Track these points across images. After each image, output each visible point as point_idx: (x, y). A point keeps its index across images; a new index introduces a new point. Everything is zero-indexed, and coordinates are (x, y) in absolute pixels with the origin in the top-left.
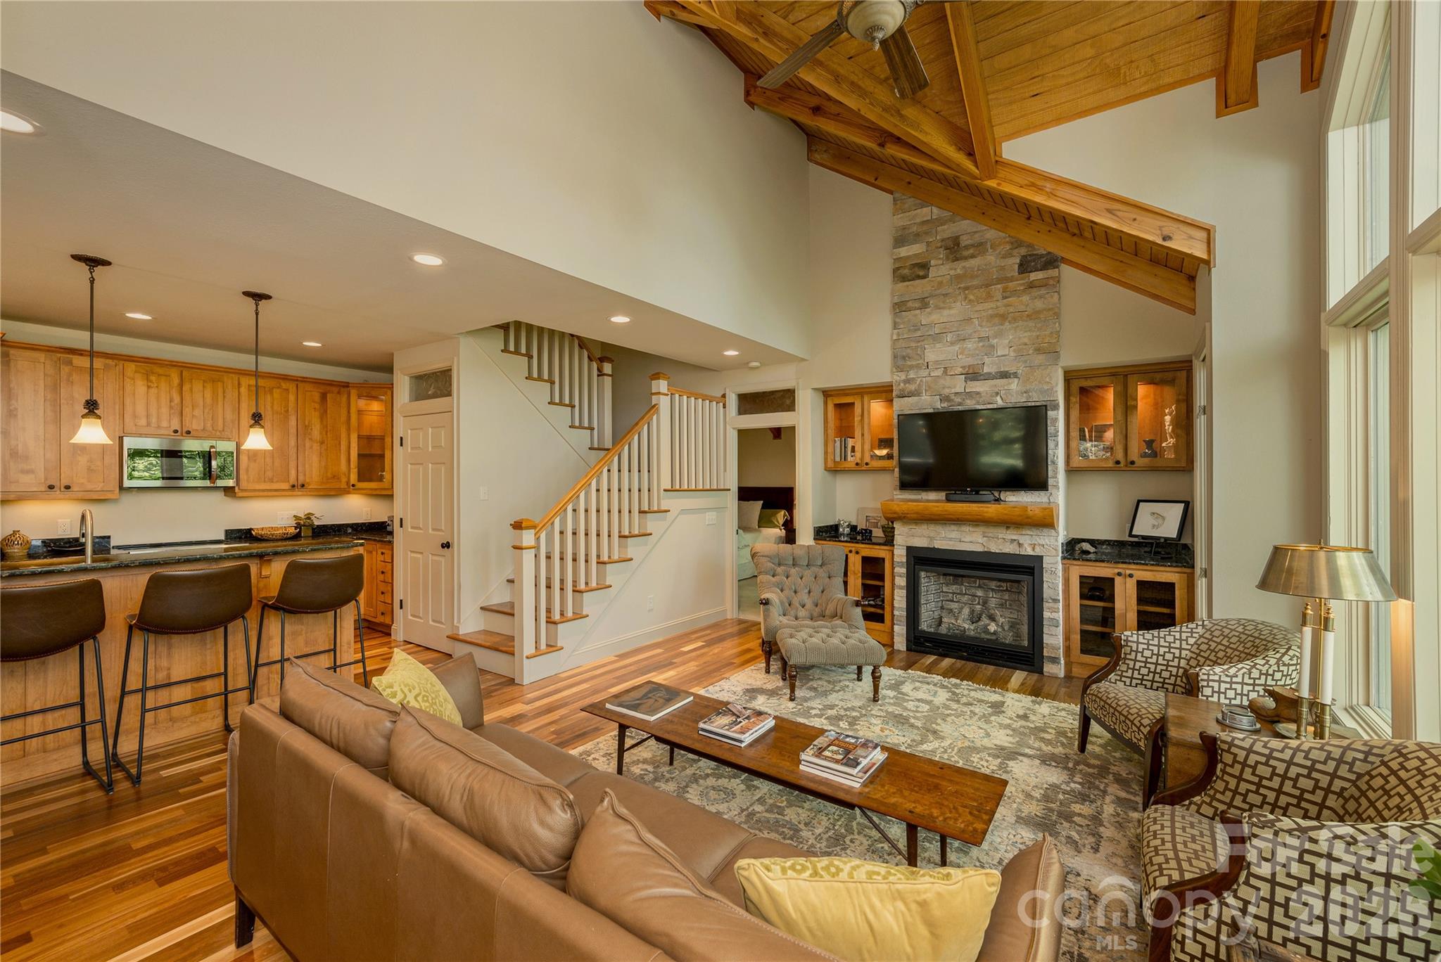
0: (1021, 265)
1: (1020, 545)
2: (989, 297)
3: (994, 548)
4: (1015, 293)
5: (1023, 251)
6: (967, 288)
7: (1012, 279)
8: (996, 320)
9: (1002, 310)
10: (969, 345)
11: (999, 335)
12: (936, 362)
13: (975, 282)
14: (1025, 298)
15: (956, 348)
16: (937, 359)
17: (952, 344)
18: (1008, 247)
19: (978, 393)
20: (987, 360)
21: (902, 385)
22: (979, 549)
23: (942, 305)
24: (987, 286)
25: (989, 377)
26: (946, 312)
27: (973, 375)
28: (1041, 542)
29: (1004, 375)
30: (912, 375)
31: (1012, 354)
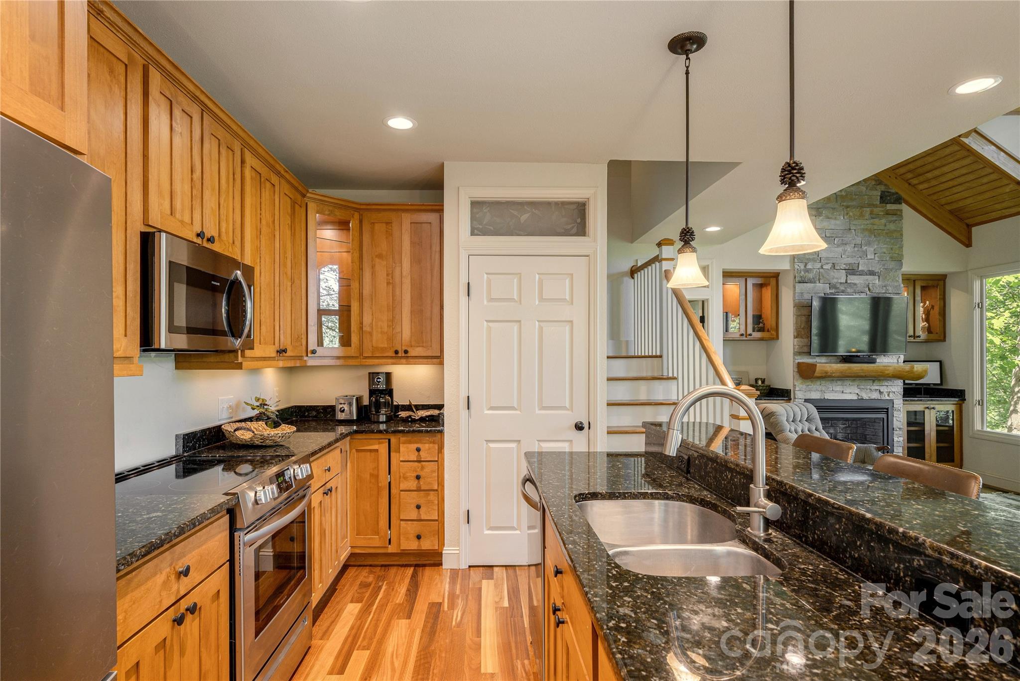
0: (881, 197)
1: (881, 393)
2: (862, 216)
3: (865, 397)
4: (877, 216)
5: (883, 188)
6: (847, 207)
7: (875, 206)
8: (867, 233)
9: (870, 227)
10: (849, 248)
11: (869, 244)
12: (827, 258)
13: (854, 203)
14: (883, 221)
15: (840, 249)
16: (828, 256)
17: (838, 246)
18: (874, 183)
19: (855, 284)
20: (861, 262)
21: (803, 273)
22: (855, 397)
23: (830, 216)
24: (862, 207)
25: (862, 273)
26: (833, 222)
27: (852, 271)
28: (893, 390)
29: (872, 273)
30: (809, 266)
31: (877, 259)
